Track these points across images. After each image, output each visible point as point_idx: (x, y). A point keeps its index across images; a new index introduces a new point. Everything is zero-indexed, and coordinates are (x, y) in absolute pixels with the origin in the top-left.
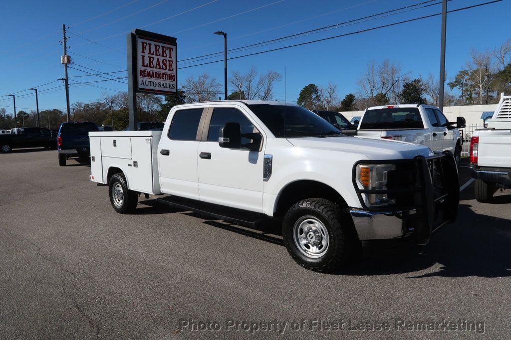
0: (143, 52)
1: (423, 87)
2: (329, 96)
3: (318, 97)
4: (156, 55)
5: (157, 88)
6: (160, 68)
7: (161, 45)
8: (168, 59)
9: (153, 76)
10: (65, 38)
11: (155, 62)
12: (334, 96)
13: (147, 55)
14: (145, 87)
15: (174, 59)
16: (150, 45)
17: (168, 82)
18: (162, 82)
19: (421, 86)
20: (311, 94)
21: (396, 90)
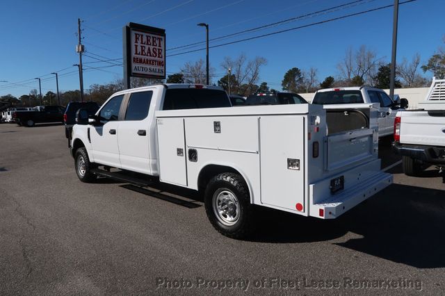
0: (136, 42)
1: (397, 70)
3: (301, 80)
4: (148, 44)
5: (148, 73)
6: (150, 56)
7: (151, 35)
8: (157, 47)
9: (144, 62)
10: (80, 30)
11: (146, 51)
13: (139, 44)
14: (138, 72)
15: (163, 48)
16: (142, 36)
17: (157, 68)
18: (152, 67)
20: (294, 77)
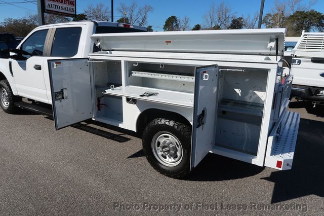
1: (243, 23)
2: (184, 25)
3: (177, 25)
5: (60, 11)
12: (187, 25)
14: (51, 9)
17: (69, 7)
19: (242, 22)
20: (172, 23)
21: (227, 24)
